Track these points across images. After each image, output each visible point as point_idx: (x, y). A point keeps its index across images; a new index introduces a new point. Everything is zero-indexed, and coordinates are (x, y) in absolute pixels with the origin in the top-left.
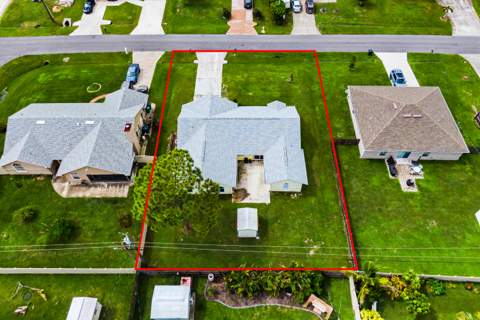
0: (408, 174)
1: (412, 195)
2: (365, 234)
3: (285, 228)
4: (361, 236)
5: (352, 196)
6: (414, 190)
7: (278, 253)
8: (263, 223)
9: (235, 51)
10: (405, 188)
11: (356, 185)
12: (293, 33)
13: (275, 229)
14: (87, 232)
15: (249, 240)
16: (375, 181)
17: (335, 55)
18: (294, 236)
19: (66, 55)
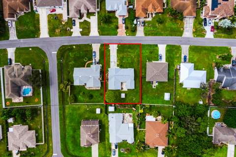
0: (155, 84)
1: (154, 89)
2: (144, 97)
3: (130, 95)
4: (143, 97)
5: (143, 89)
6: (155, 88)
7: (128, 101)
8: (126, 95)
9: (120, 44)
10: (153, 87)
11: (144, 87)
12: (137, 35)
13: (128, 96)
14: (95, 97)
15: (123, 98)
16: (148, 86)
17: (147, 45)
18: (131, 97)
19: (74, 45)
